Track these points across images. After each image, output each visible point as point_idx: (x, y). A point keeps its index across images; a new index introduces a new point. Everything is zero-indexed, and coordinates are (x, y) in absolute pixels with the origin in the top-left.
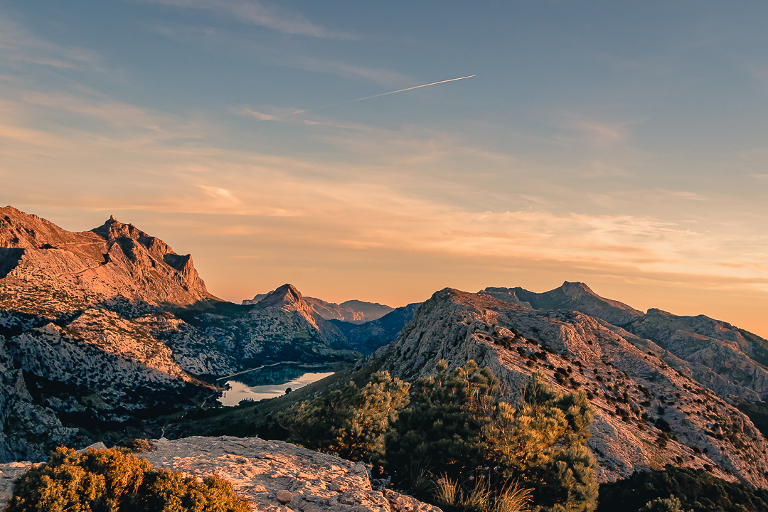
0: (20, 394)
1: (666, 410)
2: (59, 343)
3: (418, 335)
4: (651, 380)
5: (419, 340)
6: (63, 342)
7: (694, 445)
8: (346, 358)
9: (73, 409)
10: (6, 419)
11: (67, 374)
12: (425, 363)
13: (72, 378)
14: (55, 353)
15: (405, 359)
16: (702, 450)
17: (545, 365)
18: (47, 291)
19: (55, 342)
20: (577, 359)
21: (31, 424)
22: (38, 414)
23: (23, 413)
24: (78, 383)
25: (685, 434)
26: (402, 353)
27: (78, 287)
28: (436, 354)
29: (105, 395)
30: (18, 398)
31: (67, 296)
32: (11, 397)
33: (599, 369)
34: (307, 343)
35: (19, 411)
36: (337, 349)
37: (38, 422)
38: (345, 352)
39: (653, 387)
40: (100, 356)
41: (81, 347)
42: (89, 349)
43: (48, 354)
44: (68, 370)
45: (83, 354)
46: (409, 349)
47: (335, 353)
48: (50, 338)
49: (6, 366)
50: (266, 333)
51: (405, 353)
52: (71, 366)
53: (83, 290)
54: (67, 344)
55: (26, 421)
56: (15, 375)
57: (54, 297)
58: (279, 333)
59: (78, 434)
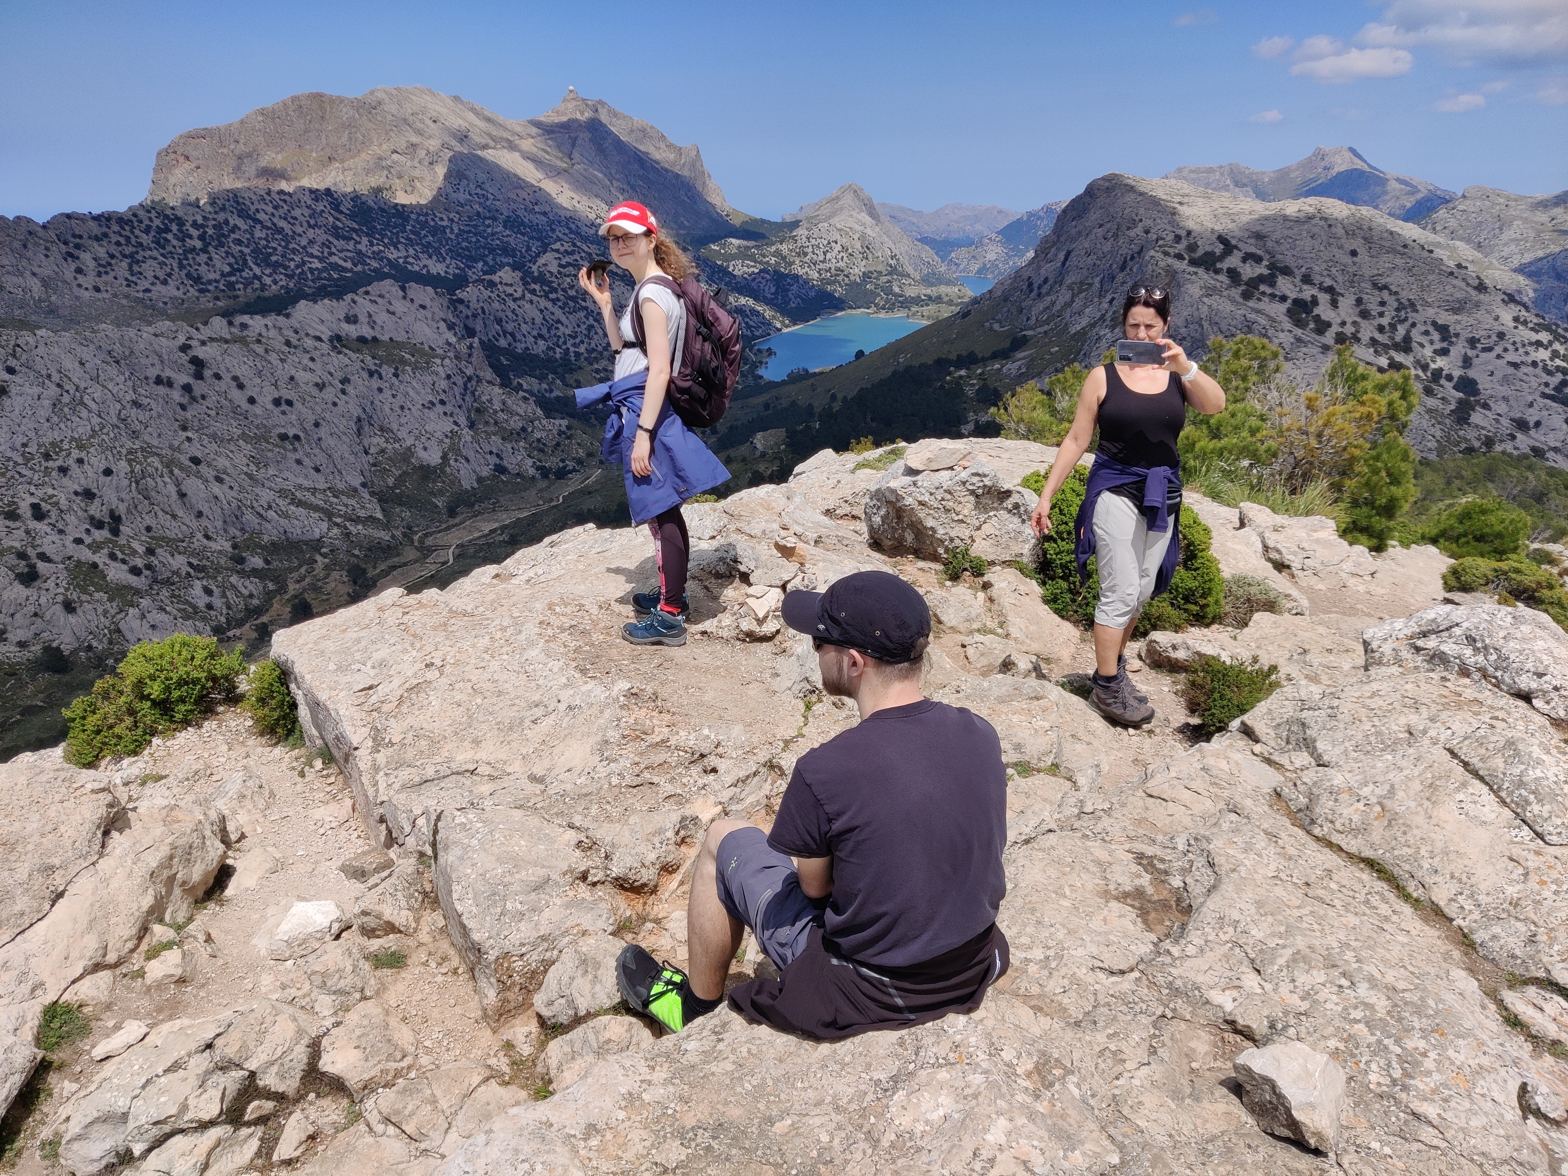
0: (482, 374)
1: (1476, 361)
2: (524, 296)
3: (1061, 256)
4: (1455, 311)
5: (1064, 264)
6: (528, 296)
7: (1519, 415)
8: (946, 299)
9: (556, 393)
10: (469, 411)
11: (541, 343)
12: (1073, 301)
13: (549, 348)
14: (519, 311)
15: (1039, 295)
16: (1532, 424)
17: (1273, 296)
18: (494, 219)
19: (516, 295)
20: (1328, 282)
21: (502, 416)
22: (509, 402)
23: (490, 401)
24: (558, 356)
25: (1505, 399)
26: (1035, 286)
27: (537, 208)
28: (1091, 285)
29: (597, 371)
30: (479, 380)
31: (523, 224)
32: (470, 379)
33: (1365, 297)
34: (884, 279)
35: (484, 399)
36: (931, 285)
37: (512, 413)
38: (943, 289)
39: (1459, 322)
40: (582, 314)
41: (554, 301)
42: (566, 304)
43: (510, 314)
44: (541, 336)
45: (559, 313)
46: (1046, 280)
47: (929, 291)
48: (510, 290)
49: (455, 334)
50: (822, 266)
51: (1040, 287)
52: (544, 331)
53: (545, 214)
54: (534, 298)
55: (496, 412)
56: (471, 347)
57: (505, 227)
58: (841, 264)
59: (569, 427)
